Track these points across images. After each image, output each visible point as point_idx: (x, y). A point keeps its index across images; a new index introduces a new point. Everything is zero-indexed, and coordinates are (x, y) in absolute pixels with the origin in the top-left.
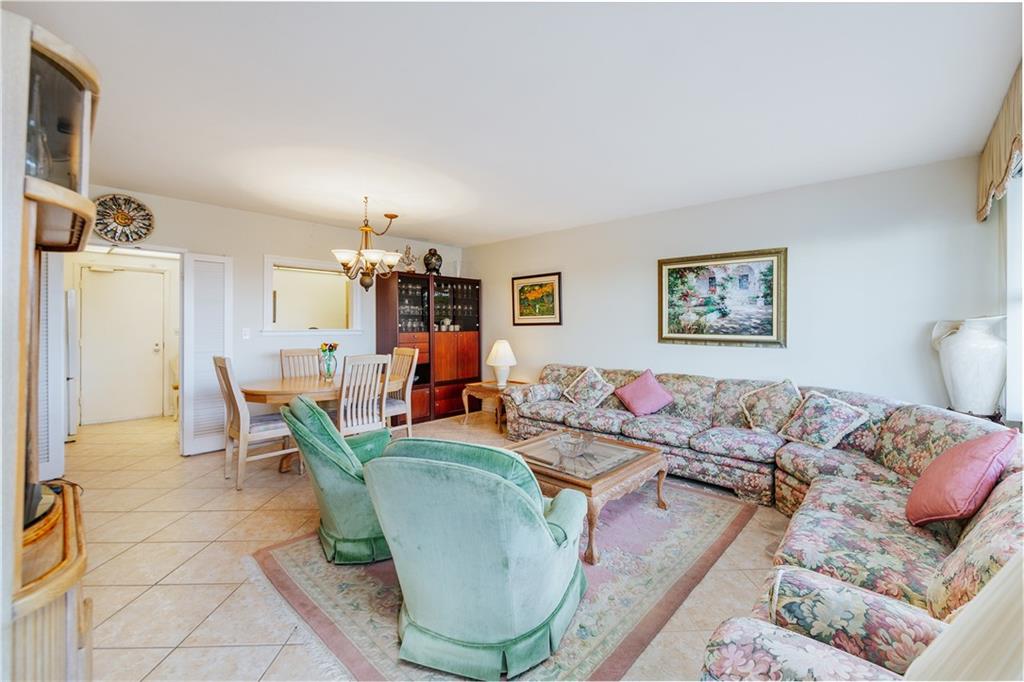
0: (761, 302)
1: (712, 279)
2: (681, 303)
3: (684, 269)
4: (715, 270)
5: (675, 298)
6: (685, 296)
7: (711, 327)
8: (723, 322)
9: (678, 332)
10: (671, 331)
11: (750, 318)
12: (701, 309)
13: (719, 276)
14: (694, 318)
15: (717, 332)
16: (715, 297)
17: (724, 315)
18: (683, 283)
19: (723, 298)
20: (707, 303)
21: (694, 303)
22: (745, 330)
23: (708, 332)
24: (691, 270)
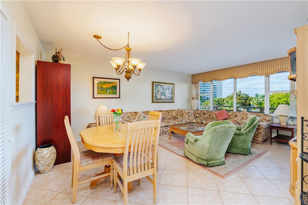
0: (171, 94)
1: (163, 88)
2: (157, 93)
3: (158, 85)
4: (164, 86)
5: (156, 91)
6: (158, 91)
7: (163, 99)
8: (165, 98)
9: (156, 100)
10: (155, 100)
11: (169, 97)
12: (161, 95)
13: (165, 87)
14: (160, 97)
15: (164, 100)
16: (164, 92)
17: (165, 96)
18: (158, 88)
19: (165, 92)
20: (162, 93)
21: (160, 93)
22: (168, 100)
23: (162, 100)
24: (159, 85)
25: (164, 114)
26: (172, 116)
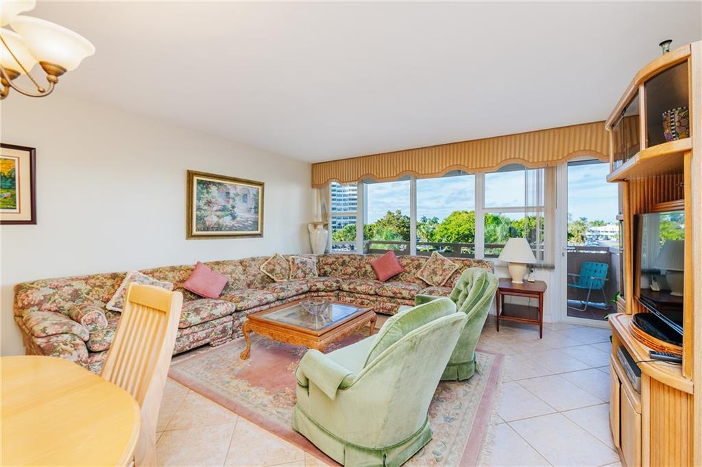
0: (253, 210)
1: (228, 193)
2: (206, 207)
3: (210, 182)
4: (230, 187)
5: (201, 204)
6: (209, 203)
7: (226, 226)
8: (233, 223)
9: (204, 230)
10: (198, 230)
11: (247, 221)
12: (219, 213)
13: (232, 192)
14: (215, 219)
15: (231, 229)
16: (229, 206)
17: (234, 217)
18: (208, 192)
19: (233, 207)
20: (224, 209)
21: (215, 208)
22: (245, 228)
23: (225, 230)
24: (214, 183)
25: (231, 274)
26: (255, 276)
